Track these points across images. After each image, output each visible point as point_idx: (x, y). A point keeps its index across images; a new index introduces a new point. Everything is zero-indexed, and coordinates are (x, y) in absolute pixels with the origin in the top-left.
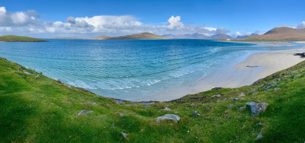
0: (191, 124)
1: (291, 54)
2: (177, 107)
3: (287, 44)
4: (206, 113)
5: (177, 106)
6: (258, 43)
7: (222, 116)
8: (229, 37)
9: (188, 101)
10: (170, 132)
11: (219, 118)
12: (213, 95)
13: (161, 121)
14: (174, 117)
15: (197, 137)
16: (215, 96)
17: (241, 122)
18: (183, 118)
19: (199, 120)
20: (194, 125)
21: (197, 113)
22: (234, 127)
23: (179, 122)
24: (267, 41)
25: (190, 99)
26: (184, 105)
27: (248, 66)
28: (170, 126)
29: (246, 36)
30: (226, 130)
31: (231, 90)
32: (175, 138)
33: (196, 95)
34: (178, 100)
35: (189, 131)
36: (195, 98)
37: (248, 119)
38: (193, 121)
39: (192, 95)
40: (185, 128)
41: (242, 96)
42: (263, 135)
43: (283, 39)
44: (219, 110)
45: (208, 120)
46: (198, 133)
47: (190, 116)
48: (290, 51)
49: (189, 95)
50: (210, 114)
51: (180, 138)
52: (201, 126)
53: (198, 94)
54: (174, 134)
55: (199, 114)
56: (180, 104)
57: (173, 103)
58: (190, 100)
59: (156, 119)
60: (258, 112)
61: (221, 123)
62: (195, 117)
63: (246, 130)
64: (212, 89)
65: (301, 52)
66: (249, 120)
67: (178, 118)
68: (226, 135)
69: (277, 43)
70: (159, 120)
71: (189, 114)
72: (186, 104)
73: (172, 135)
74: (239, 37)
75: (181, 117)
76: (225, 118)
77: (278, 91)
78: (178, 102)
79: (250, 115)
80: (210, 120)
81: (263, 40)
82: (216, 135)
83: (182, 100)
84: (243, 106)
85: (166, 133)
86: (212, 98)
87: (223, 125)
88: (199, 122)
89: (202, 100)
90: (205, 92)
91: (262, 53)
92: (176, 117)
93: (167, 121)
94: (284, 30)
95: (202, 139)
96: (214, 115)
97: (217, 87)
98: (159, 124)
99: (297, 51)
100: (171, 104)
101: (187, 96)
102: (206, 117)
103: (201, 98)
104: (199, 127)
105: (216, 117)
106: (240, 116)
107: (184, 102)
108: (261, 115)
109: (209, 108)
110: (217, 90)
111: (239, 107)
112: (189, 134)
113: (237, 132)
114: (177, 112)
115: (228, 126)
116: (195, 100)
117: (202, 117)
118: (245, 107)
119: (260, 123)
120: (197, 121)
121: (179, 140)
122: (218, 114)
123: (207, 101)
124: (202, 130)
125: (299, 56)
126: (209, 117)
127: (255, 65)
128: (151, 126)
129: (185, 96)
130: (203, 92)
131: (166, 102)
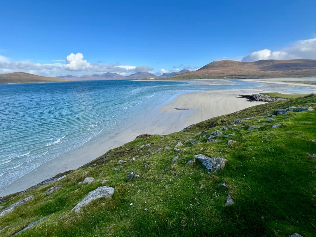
0: (131, 191)
1: (234, 95)
2: (101, 171)
3: (228, 82)
4: (146, 172)
5: (100, 169)
6: (189, 81)
7: (169, 173)
8: (152, 75)
9: (113, 158)
10: (103, 219)
11: (165, 176)
12: (141, 145)
13: (84, 209)
14: (105, 192)
15: (146, 208)
16: (144, 145)
17: (196, 180)
18: (118, 188)
19: (140, 183)
20: (135, 192)
21: (134, 174)
22: (189, 187)
23: (113, 196)
24: (201, 79)
25: (115, 154)
26: (109, 165)
27: (176, 108)
28: (101, 209)
29: (174, 74)
30: (180, 191)
31: (161, 137)
32: (115, 222)
33: (121, 148)
34: (99, 159)
35: (132, 204)
36: (121, 153)
37: (204, 177)
38: (133, 186)
39: (116, 149)
40: (124, 201)
41: (180, 145)
42: (234, 200)
43: (222, 76)
44: (160, 165)
45: (151, 180)
46: (146, 202)
47: (126, 181)
48: (231, 92)
49: (112, 150)
50: (152, 172)
51: (122, 219)
52: (146, 191)
53: (124, 146)
54: (111, 217)
55: (138, 174)
56: (104, 165)
57: (93, 166)
58: (115, 156)
59: (75, 210)
60: (215, 169)
61: (171, 183)
62: (133, 180)
63: (206, 190)
64: (137, 137)
65: (250, 94)
66: (206, 179)
67: (111, 191)
68: (183, 198)
69: (213, 81)
70: (79, 209)
71: (123, 177)
72: (112, 163)
73: (109, 220)
74: (164, 74)
75: (114, 187)
76: (173, 176)
77: (233, 144)
78: (100, 162)
79: (205, 172)
80: (153, 180)
81: (197, 77)
82: (170, 199)
83: (105, 159)
84: (191, 159)
85: (98, 221)
86: (142, 149)
87: (175, 185)
88: (141, 186)
89: (130, 153)
90: (130, 142)
91: (193, 93)
92: (108, 191)
93: (95, 203)
94: (225, 64)
95: (155, 210)
96: (157, 173)
97: (142, 134)
98: (81, 215)
99: (242, 91)
100: (91, 169)
101: (110, 152)
102: (148, 178)
103: (128, 150)
104: (143, 194)
105: (161, 176)
106: (191, 172)
107: (109, 161)
108: (220, 172)
109: (148, 164)
110: (143, 138)
111: (187, 161)
112: (134, 208)
113: (195, 193)
114: (105, 181)
115: (181, 185)
116: (122, 154)
117: (143, 178)
118: (194, 161)
119: (224, 184)
120: (137, 185)
121: (122, 222)
122: (163, 171)
123: (136, 153)
124: (149, 196)
125: (245, 99)
126: (152, 177)
127: (185, 108)
128: (66, 227)
129: (108, 152)
130: (129, 143)
131: (82, 167)
